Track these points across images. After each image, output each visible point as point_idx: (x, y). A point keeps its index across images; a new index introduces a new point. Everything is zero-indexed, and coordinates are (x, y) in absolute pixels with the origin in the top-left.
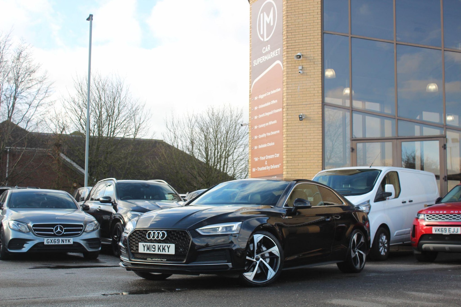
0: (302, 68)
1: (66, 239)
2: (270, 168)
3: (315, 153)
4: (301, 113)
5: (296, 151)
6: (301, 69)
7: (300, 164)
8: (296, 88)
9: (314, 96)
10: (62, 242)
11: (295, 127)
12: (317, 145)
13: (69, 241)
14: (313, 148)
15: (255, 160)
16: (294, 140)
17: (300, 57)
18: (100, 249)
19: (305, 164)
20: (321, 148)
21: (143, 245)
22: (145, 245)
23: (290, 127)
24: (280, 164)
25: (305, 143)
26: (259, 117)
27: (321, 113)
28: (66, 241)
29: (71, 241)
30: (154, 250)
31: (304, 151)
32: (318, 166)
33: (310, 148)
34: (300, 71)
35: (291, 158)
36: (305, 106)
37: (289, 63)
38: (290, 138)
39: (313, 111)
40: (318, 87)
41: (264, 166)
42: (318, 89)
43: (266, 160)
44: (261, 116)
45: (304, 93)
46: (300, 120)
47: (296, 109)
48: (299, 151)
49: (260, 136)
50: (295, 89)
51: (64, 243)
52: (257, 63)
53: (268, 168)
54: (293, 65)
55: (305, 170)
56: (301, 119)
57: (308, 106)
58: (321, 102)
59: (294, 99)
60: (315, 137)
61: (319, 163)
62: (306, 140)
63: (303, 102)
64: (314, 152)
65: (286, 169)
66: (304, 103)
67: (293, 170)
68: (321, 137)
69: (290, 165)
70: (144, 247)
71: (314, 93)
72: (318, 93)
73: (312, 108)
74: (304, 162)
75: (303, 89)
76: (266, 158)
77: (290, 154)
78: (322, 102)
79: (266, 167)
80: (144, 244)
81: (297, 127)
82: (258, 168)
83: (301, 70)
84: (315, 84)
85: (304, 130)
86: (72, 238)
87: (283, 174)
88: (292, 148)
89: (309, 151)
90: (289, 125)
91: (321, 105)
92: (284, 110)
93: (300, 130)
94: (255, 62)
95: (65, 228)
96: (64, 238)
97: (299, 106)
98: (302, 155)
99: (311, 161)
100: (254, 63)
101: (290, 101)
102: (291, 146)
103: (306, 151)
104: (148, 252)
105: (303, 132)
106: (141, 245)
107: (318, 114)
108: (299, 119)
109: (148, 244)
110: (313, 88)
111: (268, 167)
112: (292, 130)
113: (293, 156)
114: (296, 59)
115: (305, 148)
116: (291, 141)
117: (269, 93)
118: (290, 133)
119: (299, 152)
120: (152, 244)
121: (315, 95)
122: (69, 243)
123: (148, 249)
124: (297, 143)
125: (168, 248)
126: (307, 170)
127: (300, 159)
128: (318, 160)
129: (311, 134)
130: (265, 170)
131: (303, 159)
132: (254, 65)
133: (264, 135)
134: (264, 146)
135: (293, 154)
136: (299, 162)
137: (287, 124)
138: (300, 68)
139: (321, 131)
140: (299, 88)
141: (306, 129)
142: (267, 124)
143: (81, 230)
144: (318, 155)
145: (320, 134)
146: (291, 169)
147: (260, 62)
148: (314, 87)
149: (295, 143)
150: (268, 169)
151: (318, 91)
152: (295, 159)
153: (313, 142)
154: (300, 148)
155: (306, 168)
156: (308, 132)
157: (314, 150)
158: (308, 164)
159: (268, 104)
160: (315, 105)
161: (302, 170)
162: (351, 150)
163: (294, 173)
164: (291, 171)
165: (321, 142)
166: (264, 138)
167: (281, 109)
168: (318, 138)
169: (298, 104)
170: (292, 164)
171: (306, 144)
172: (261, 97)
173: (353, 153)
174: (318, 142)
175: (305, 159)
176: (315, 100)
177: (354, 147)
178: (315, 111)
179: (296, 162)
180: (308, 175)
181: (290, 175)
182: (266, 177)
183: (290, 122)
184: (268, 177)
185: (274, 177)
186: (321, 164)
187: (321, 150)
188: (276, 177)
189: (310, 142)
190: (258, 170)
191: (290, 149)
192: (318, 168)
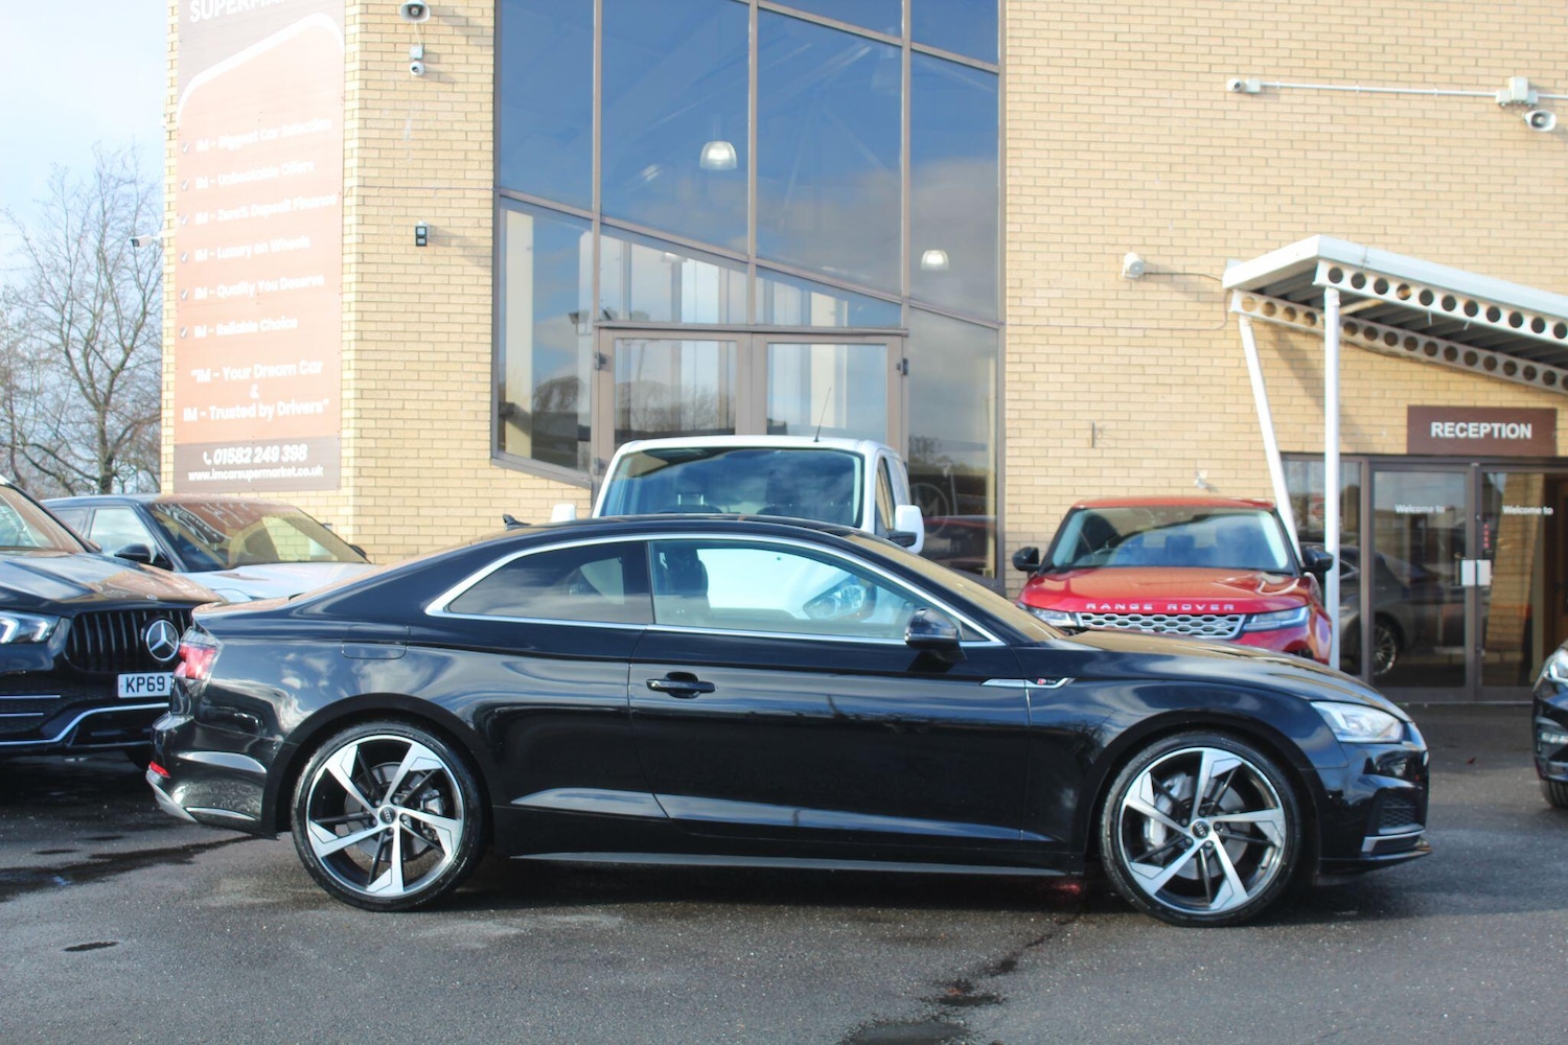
0: (424, 53)
2: (276, 411)
3: (467, 368)
4: (420, 218)
5: (394, 356)
6: (420, 56)
7: (408, 405)
8: (399, 125)
9: (466, 159)
11: (392, 269)
12: (473, 338)
14: (457, 347)
15: (195, 378)
16: (387, 317)
17: (421, 9)
19: (427, 405)
20: (489, 349)
23: (373, 268)
24: (326, 401)
25: (429, 328)
26: (220, 219)
27: (490, 223)
31: (423, 357)
33: (448, 348)
34: (416, 64)
35: (375, 380)
36: (431, 193)
37: (371, 28)
38: (372, 307)
39: (460, 213)
40: (481, 131)
41: (247, 402)
42: (482, 137)
43: (251, 380)
44: (225, 215)
45: (427, 145)
46: (418, 245)
47: (398, 202)
48: (407, 356)
49: (224, 291)
50: (393, 129)
52: (207, 11)
53: (266, 410)
54: (386, 38)
55: (428, 425)
56: (421, 241)
57: (440, 194)
58: (490, 185)
59: (389, 164)
60: (467, 309)
61: (482, 401)
62: (433, 318)
63: (422, 179)
64: (462, 363)
65: (356, 418)
66: (428, 184)
67: (380, 424)
68: (489, 310)
69: (371, 404)
71: (466, 151)
72: (481, 149)
73: (454, 203)
74: (423, 396)
75: (423, 130)
76: (252, 374)
77: (372, 366)
78: (495, 186)
79: (253, 408)
81: (401, 269)
82: (212, 408)
83: (417, 59)
84: (470, 117)
85: (425, 280)
87: (340, 439)
88: (380, 346)
89: (443, 357)
90: (367, 259)
91: (490, 195)
92: (348, 201)
93: (409, 279)
94: (199, 7)
97: (410, 190)
98: (418, 372)
99: (452, 396)
100: (195, 10)
101: (374, 173)
102: (378, 336)
103: (433, 357)
105: (420, 289)
107: (480, 227)
108: (414, 238)
110: (461, 131)
111: (261, 406)
112: (379, 278)
113: (385, 375)
114: (402, 19)
115: (429, 347)
116: (378, 317)
117: (272, 134)
118: (373, 288)
119: (405, 362)
121: (470, 156)
124: (400, 327)
126: (437, 425)
127: (408, 385)
128: (477, 393)
129: (453, 299)
130: (248, 418)
131: (417, 385)
132: (194, 19)
133: (242, 288)
134: (251, 327)
135: (380, 365)
136: (406, 395)
137: (363, 254)
138: (417, 52)
139: (489, 291)
140: (409, 124)
141: (435, 280)
142: (261, 248)
144: (477, 373)
145: (484, 298)
146: (376, 419)
147: (225, 8)
148: (469, 127)
149: (390, 327)
150: (262, 415)
151: (480, 142)
152: (391, 385)
153: (458, 328)
154: (409, 346)
155: (431, 420)
156: (439, 289)
157: (465, 357)
158: (437, 406)
159: (268, 173)
160: (468, 194)
161: (417, 424)
162: (597, 361)
163: (386, 434)
164: (376, 428)
165: (489, 329)
166: (244, 297)
167: (333, 199)
168: (478, 315)
169: (403, 185)
170: (380, 404)
171: (434, 332)
172: (230, 142)
173: (602, 372)
174: (477, 329)
175: (429, 386)
176: (469, 175)
177: (605, 352)
178: (467, 213)
179: (393, 395)
180: (437, 444)
181: (372, 443)
182: (254, 444)
183: (372, 249)
184: (264, 444)
185: (295, 447)
186: (487, 407)
187: (488, 358)
188: (304, 447)
189: (450, 328)
190: (213, 417)
191: (372, 346)
192: (477, 420)
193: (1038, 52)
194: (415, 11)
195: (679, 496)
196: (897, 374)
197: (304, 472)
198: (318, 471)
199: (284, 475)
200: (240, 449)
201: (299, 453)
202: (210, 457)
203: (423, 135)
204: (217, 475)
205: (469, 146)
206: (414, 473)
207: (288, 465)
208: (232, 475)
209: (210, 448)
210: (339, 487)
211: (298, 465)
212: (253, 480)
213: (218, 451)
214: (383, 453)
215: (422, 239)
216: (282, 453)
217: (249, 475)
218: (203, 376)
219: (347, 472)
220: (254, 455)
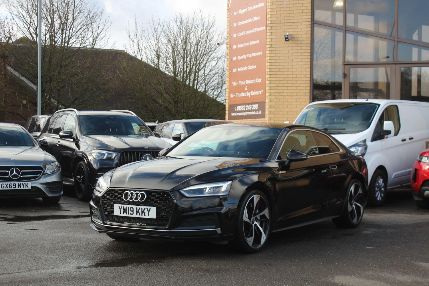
1: (23, 183)
2: (251, 94)
3: (303, 79)
4: (287, 32)
5: (280, 76)
7: (284, 91)
8: (282, 3)
9: (302, 12)
10: (19, 187)
11: (280, 49)
12: (304, 70)
13: (26, 185)
14: (300, 73)
15: (233, 84)
16: (278, 64)
18: (62, 192)
19: (290, 91)
20: (309, 73)
21: (119, 207)
22: (122, 207)
23: (274, 49)
24: (262, 91)
25: (291, 67)
26: (239, 36)
27: (310, 32)
28: (23, 185)
29: (30, 185)
30: (132, 213)
31: (289, 76)
32: (305, 93)
33: (296, 73)
35: (275, 84)
36: (292, 24)
38: (274, 61)
39: (300, 30)
40: (307, 3)
41: (244, 91)
42: (307, 5)
43: (245, 85)
44: (240, 34)
45: (291, 9)
46: (286, 41)
47: (282, 28)
48: (284, 76)
49: (240, 58)
50: (280, 5)
51: (21, 187)
53: (249, 94)
55: (291, 97)
56: (287, 40)
57: (295, 24)
58: (310, 20)
59: (279, 16)
60: (303, 60)
61: (307, 90)
62: (292, 63)
63: (289, 20)
64: (301, 77)
65: (269, 96)
66: (291, 21)
67: (276, 97)
68: (309, 60)
69: (273, 91)
70: (120, 209)
71: (302, 10)
72: (307, 9)
73: (299, 27)
74: (289, 88)
75: (290, 4)
76: (246, 83)
77: (274, 79)
78: (311, 20)
79: (246, 93)
80: (121, 205)
81: (282, 49)
82: (237, 94)
85: (290, 52)
86: (31, 182)
87: (265, 102)
88: (276, 73)
89: (295, 76)
90: (273, 46)
91: (310, 23)
92: (268, 28)
93: (285, 52)
95: (21, 171)
96: (21, 183)
97: (285, 24)
98: (288, 81)
99: (298, 88)
101: (275, 19)
102: (275, 70)
103: (292, 76)
104: (125, 215)
105: (288, 55)
106: (116, 207)
107: (307, 34)
108: (284, 39)
109: (125, 206)
110: (301, 3)
111: (248, 93)
112: (276, 52)
113: (278, 82)
115: (291, 73)
116: (276, 64)
117: (251, 8)
118: (274, 55)
119: (284, 78)
120: (130, 206)
121: (304, 11)
122: (27, 188)
123: (125, 211)
124: (282, 67)
125: (149, 211)
126: (293, 97)
127: (285, 85)
128: (306, 87)
129: (298, 57)
130: (245, 96)
131: (288, 85)
133: (244, 57)
134: (245, 68)
135: (277, 79)
136: (284, 88)
137: (271, 45)
139: (309, 54)
140: (285, 3)
141: (293, 51)
142: (248, 44)
143: (39, 173)
144: (306, 80)
145: (308, 56)
146: (275, 96)
148: (303, 2)
149: (279, 67)
150: (248, 95)
151: (307, 7)
152: (280, 85)
153: (300, 67)
154: (285, 73)
155: (292, 96)
156: (294, 54)
157: (302, 76)
158: (293, 91)
159: (250, 21)
160: (303, 23)
161: (287, 97)
162: (343, 75)
163: (278, 100)
164: (275, 99)
165: (309, 66)
166: (244, 59)
167: (264, 28)
168: (306, 62)
169: (283, 22)
170: (276, 91)
171: (292, 68)
172: (241, 12)
173: (345, 79)
174: (306, 66)
175: (291, 85)
176: (303, 17)
177: (346, 73)
178: (303, 30)
179: (280, 88)
180: (293, 103)
181: (274, 103)
182: (246, 104)
183: (274, 43)
184: (248, 104)
185: (255, 105)
186: (309, 91)
187: (309, 76)
188: (257, 105)
189: (297, 66)
190: (237, 96)
191: (274, 73)
192: (305, 96)
197: (257, 113)
198: (260, 112)
199: (252, 114)
200: (243, 106)
201: (256, 107)
202: (236, 109)
203: (289, 6)
204: (238, 114)
205: (303, 8)
206: (286, 113)
207: (253, 111)
208: (241, 114)
209: (236, 105)
210: (265, 117)
211: (256, 110)
212: (246, 115)
213: (238, 107)
214: (277, 106)
215: (287, 39)
216: (252, 107)
217: (245, 114)
218: (235, 84)
219: (267, 113)
220: (246, 108)
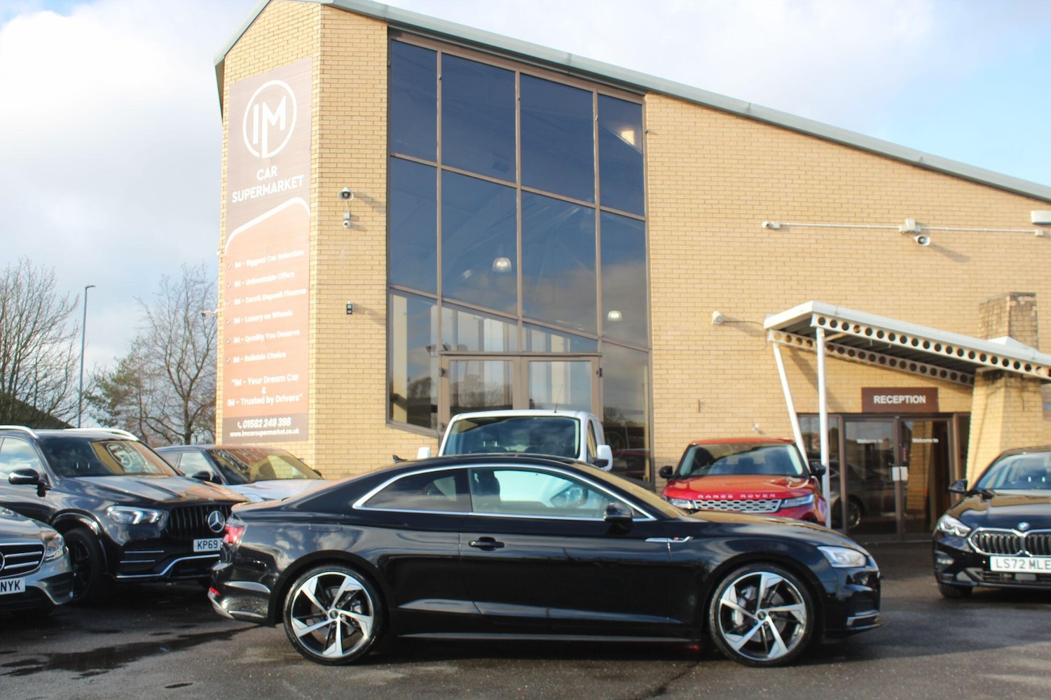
0: (351, 216)
1: (11, 580)
2: (275, 400)
3: (373, 376)
4: (349, 300)
5: (336, 371)
6: (348, 217)
7: (343, 396)
8: (338, 253)
9: (372, 269)
10: (3, 589)
11: (335, 326)
12: (376, 361)
13: (17, 585)
14: (368, 366)
15: (233, 384)
16: (332, 351)
17: (349, 194)
19: (353, 396)
20: (384, 367)
23: (324, 326)
25: (353, 356)
26: (247, 302)
27: (385, 302)
28: (11, 585)
29: (23, 583)
31: (351, 371)
32: (378, 400)
33: (363, 366)
34: (346, 222)
35: (326, 384)
36: (354, 287)
37: (323, 204)
38: (324, 346)
39: (369, 297)
40: (380, 255)
41: (260, 396)
42: (380, 258)
43: (262, 385)
44: (250, 300)
45: (352, 263)
46: (348, 314)
47: (337, 292)
48: (343, 371)
49: (248, 339)
50: (335, 255)
51: (5, 590)
52: (241, 197)
53: (270, 400)
54: (331, 209)
55: (353, 407)
56: (350, 312)
57: (359, 287)
58: (385, 283)
59: (333, 272)
60: (373, 346)
62: (357, 351)
63: (350, 280)
64: (371, 374)
65: (316, 404)
66: (352, 282)
67: (329, 406)
68: (385, 347)
69: (324, 396)
71: (372, 266)
72: (380, 264)
73: (367, 292)
74: (350, 391)
75: (350, 255)
76: (263, 381)
77: (324, 376)
78: (387, 283)
79: (263, 399)
81: (339, 326)
82: (242, 399)
83: (347, 219)
84: (374, 248)
85: (352, 332)
86: (24, 578)
87: (308, 414)
88: (328, 366)
89: (360, 371)
90: (322, 321)
91: (385, 287)
92: (312, 292)
93: (343, 331)
94: (237, 196)
95: (6, 556)
96: (7, 580)
97: (343, 286)
98: (348, 379)
99: (365, 391)
100: (234, 196)
101: (325, 277)
102: (327, 361)
103: (355, 371)
105: (349, 336)
107: (379, 304)
108: (346, 310)
110: (370, 255)
111: (267, 398)
112: (328, 331)
113: (331, 381)
114: (339, 199)
115: (353, 366)
116: (327, 351)
117: (273, 258)
118: (325, 336)
119: (341, 374)
121: (374, 268)
122: (18, 591)
124: (339, 356)
126: (358, 406)
127: (343, 386)
128: (379, 389)
129: (366, 341)
130: (261, 404)
131: (348, 386)
132: (234, 201)
133: (258, 337)
134: (261, 357)
135: (329, 376)
136: (342, 391)
137: (319, 319)
138: (347, 215)
139: (385, 337)
140: (343, 252)
141: (357, 331)
142: (267, 317)
143: (39, 558)
144: (379, 379)
145: (382, 340)
146: (326, 404)
147: (250, 195)
148: (373, 253)
149: (334, 356)
150: (268, 402)
151: (380, 261)
152: (334, 386)
153: (369, 356)
154: (343, 366)
155: (355, 404)
156: (359, 336)
157: (372, 371)
158: (358, 397)
159: (272, 278)
160: (373, 287)
161: (348, 406)
162: (441, 372)
163: (332, 411)
164: (327, 409)
165: (384, 356)
166: (259, 342)
167: (304, 291)
168: (379, 349)
169: (340, 283)
170: (329, 396)
171: (356, 359)
172: (252, 263)
173: (443, 377)
174: (379, 356)
175: (353, 386)
176: (374, 277)
177: (445, 367)
178: (373, 297)
179: (335, 391)
180: (358, 417)
181: (324, 416)
182: (263, 417)
183: (324, 316)
184: (269, 417)
185: (285, 419)
186: (384, 397)
187: (384, 372)
188: (290, 418)
189: (364, 356)
190: (242, 404)
191: (324, 366)
192: (379, 404)
193: (665, 210)
194: (346, 195)
195: (484, 442)
196: (597, 376)
197: (289, 432)
198: (297, 431)
199: (279, 433)
200: (257, 420)
201: (286, 422)
202: (241, 424)
203: (350, 258)
204: (245, 434)
205: (373, 262)
206: (346, 431)
207: (281, 428)
208: (252, 434)
209: (242, 420)
210: (307, 439)
211: (286, 428)
212: (263, 436)
213: (245, 421)
214: (330, 421)
215: (350, 310)
216: (278, 422)
217: (261, 434)
218: (237, 382)
219: (312, 432)
220: (263, 423)
